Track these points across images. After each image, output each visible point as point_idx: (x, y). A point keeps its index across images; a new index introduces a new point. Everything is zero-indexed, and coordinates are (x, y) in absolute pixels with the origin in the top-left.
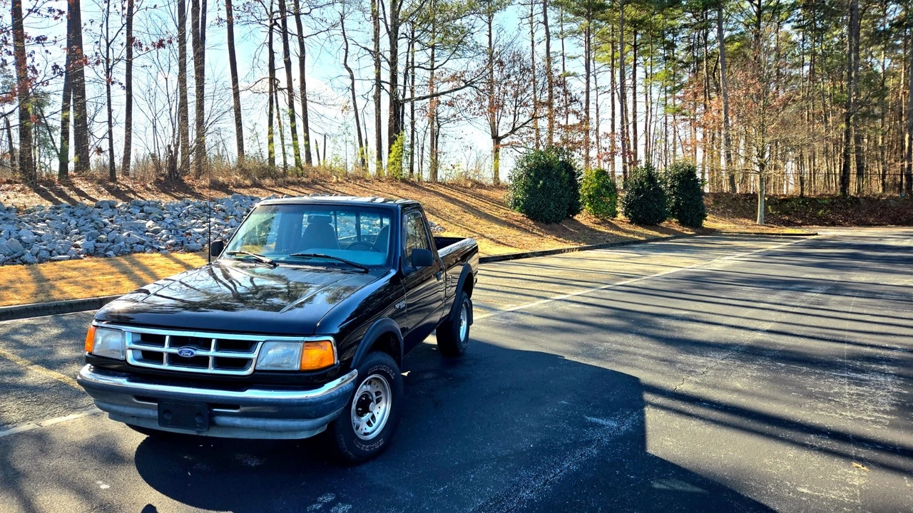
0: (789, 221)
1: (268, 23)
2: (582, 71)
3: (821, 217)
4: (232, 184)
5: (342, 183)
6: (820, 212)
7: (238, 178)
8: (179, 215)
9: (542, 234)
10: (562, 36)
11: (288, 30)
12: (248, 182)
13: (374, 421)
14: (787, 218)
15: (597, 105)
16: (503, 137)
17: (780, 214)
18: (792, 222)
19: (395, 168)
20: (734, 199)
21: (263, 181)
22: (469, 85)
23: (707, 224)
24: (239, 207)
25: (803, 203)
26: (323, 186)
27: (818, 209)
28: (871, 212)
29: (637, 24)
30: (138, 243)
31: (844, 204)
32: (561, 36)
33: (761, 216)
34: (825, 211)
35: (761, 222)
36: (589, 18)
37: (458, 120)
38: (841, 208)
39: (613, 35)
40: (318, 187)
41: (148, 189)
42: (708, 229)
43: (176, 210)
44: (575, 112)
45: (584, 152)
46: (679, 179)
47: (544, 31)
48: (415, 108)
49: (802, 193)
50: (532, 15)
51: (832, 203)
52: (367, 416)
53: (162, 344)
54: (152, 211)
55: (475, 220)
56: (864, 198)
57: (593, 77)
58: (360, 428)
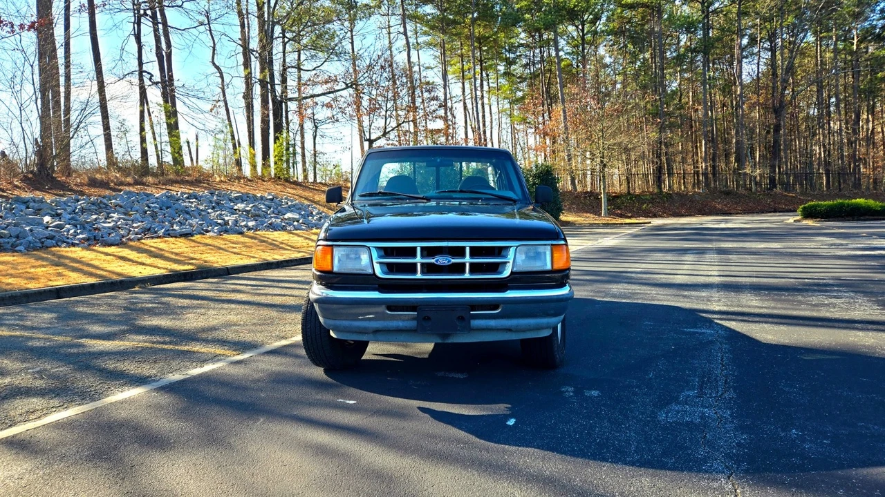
0: (621, 214)
3: (645, 210)
4: (112, 181)
5: (225, 182)
6: (644, 206)
7: (118, 175)
8: (74, 211)
12: (129, 180)
14: (619, 212)
16: (375, 140)
17: (614, 209)
18: (624, 215)
19: (278, 167)
20: (576, 197)
21: (144, 179)
23: (563, 218)
24: (136, 203)
25: (631, 199)
26: (208, 184)
27: (643, 204)
28: (682, 205)
29: (482, 40)
30: (46, 238)
31: (661, 199)
32: (417, 48)
33: (605, 209)
34: (648, 205)
35: (605, 214)
36: (444, 32)
38: (659, 202)
39: (462, 49)
40: (205, 185)
41: (17, 186)
42: (564, 222)
43: (69, 206)
46: (539, 177)
47: (405, 42)
48: (289, 110)
49: (629, 191)
50: (389, 27)
51: (653, 199)
53: (414, 256)
54: (42, 207)
56: (676, 194)
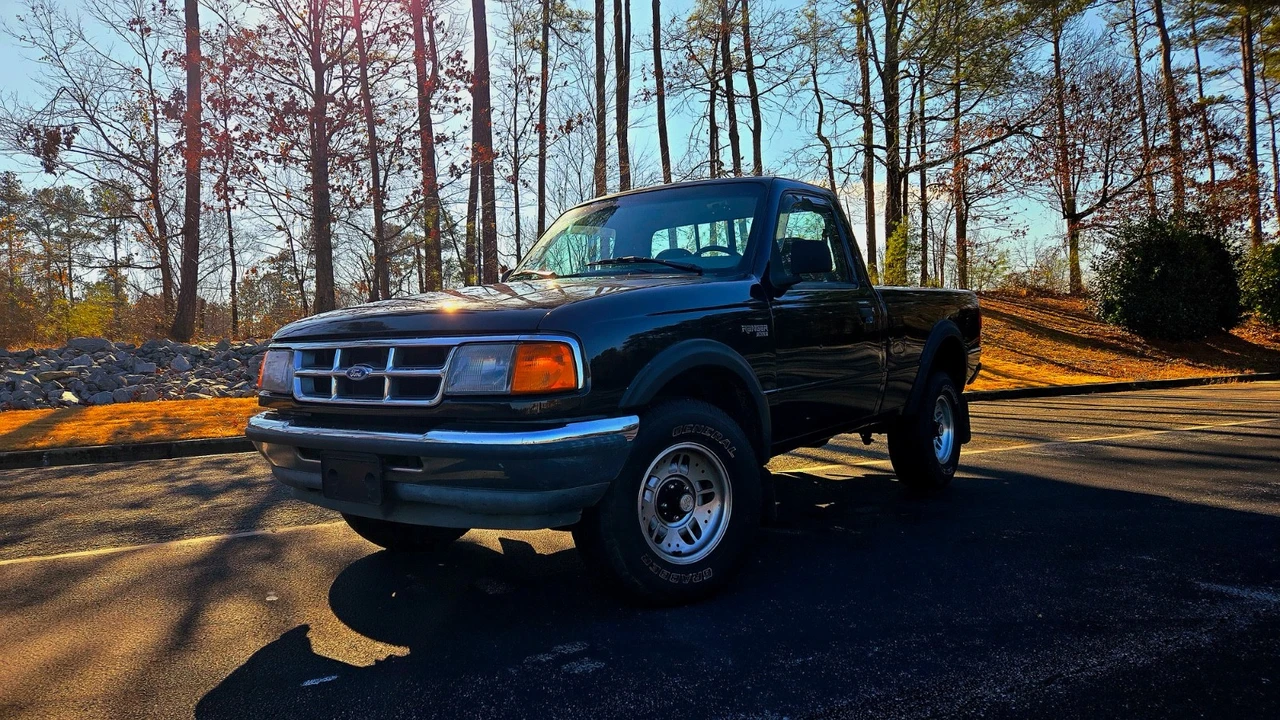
1: (708, 87)
2: (1241, 93)
9: (1162, 358)
10: (1195, 41)
11: (735, 93)
13: (698, 536)
15: (1274, 147)
16: (1085, 214)
19: (894, 271)
22: (1016, 132)
32: (1191, 42)
37: (1000, 191)
44: (1225, 158)
45: (1248, 224)
47: (1159, 38)
48: (927, 181)
50: (1134, 17)
52: (684, 523)
53: (332, 364)
55: (1030, 340)
57: (1263, 102)
58: (665, 542)
